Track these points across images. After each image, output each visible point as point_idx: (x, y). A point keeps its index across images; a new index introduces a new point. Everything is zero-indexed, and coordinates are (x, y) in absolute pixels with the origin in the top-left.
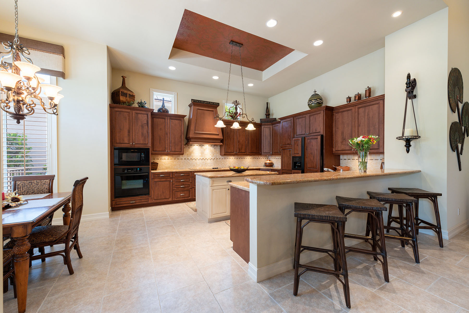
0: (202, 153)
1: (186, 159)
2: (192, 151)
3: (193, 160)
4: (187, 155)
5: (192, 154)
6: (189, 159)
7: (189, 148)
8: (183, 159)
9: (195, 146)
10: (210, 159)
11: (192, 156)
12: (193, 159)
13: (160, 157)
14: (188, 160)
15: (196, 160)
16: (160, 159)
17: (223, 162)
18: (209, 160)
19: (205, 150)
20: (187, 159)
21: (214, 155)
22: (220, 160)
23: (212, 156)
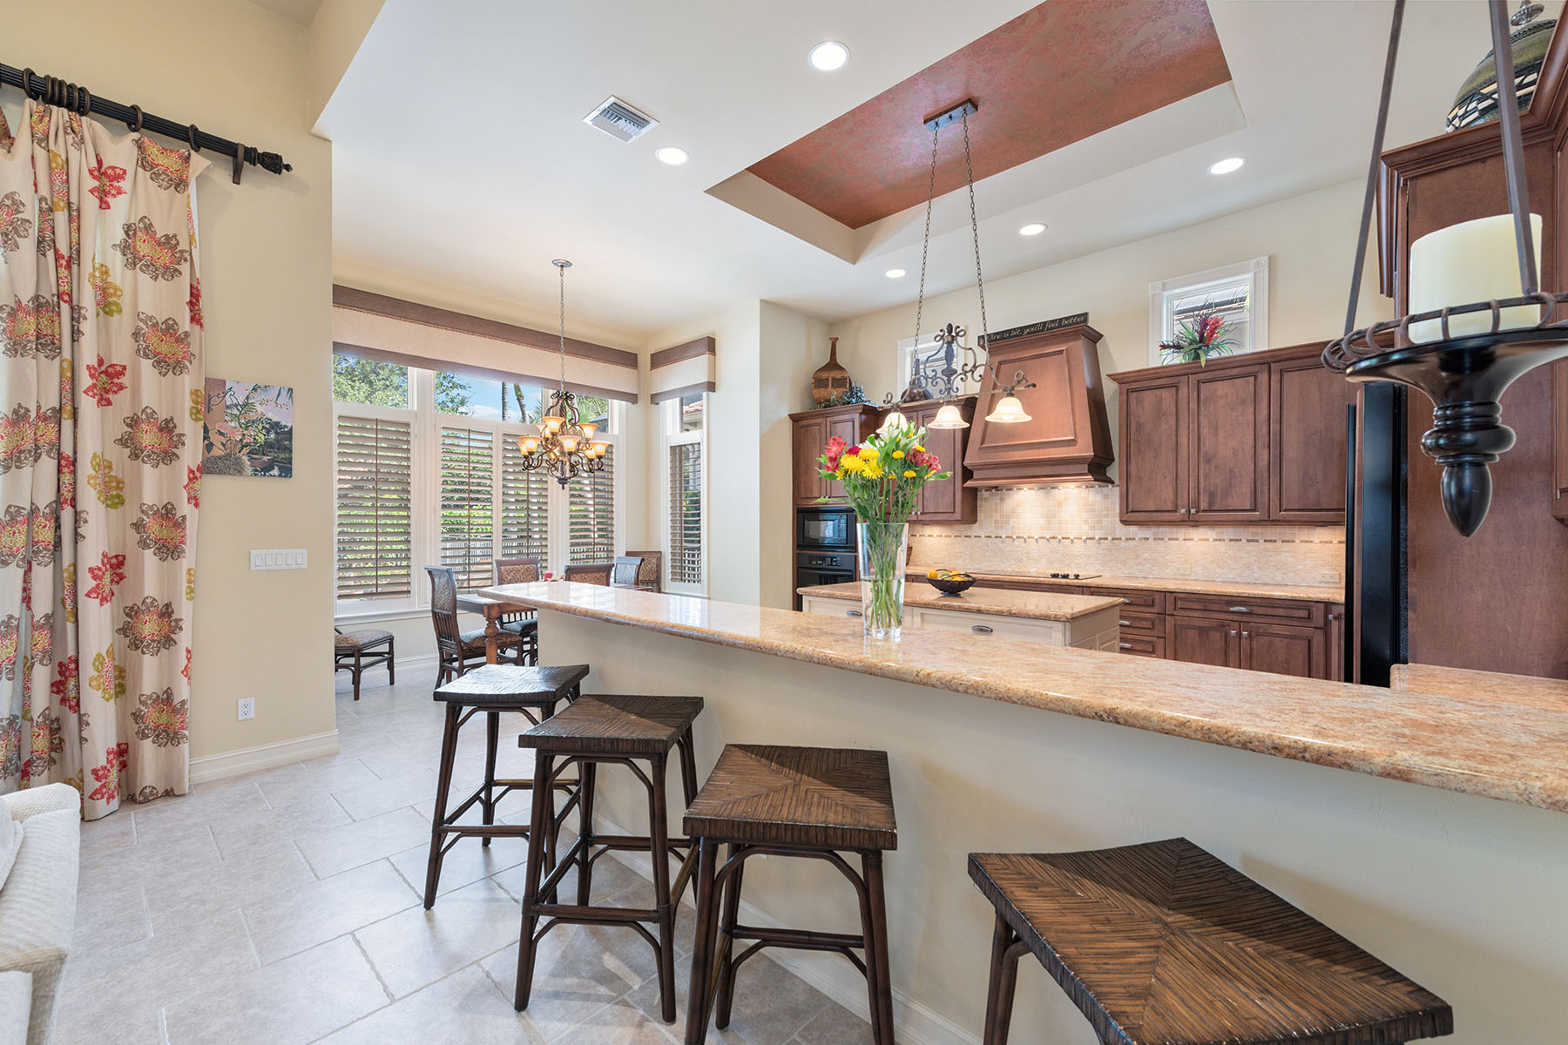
0: (1050, 517)
1: (993, 536)
2: (1013, 511)
3: (1016, 542)
4: (996, 522)
5: (1012, 521)
6: (1001, 537)
7: (1002, 500)
8: (983, 536)
9: (1021, 492)
10: (1084, 538)
11: (1013, 527)
12: (1014, 537)
13: (920, 528)
14: (997, 540)
15: (1025, 542)
16: (920, 536)
17: (1146, 555)
18: (1079, 545)
19: (1060, 504)
20: (996, 537)
21: (1099, 522)
22: (1132, 543)
23: (1093, 528)
